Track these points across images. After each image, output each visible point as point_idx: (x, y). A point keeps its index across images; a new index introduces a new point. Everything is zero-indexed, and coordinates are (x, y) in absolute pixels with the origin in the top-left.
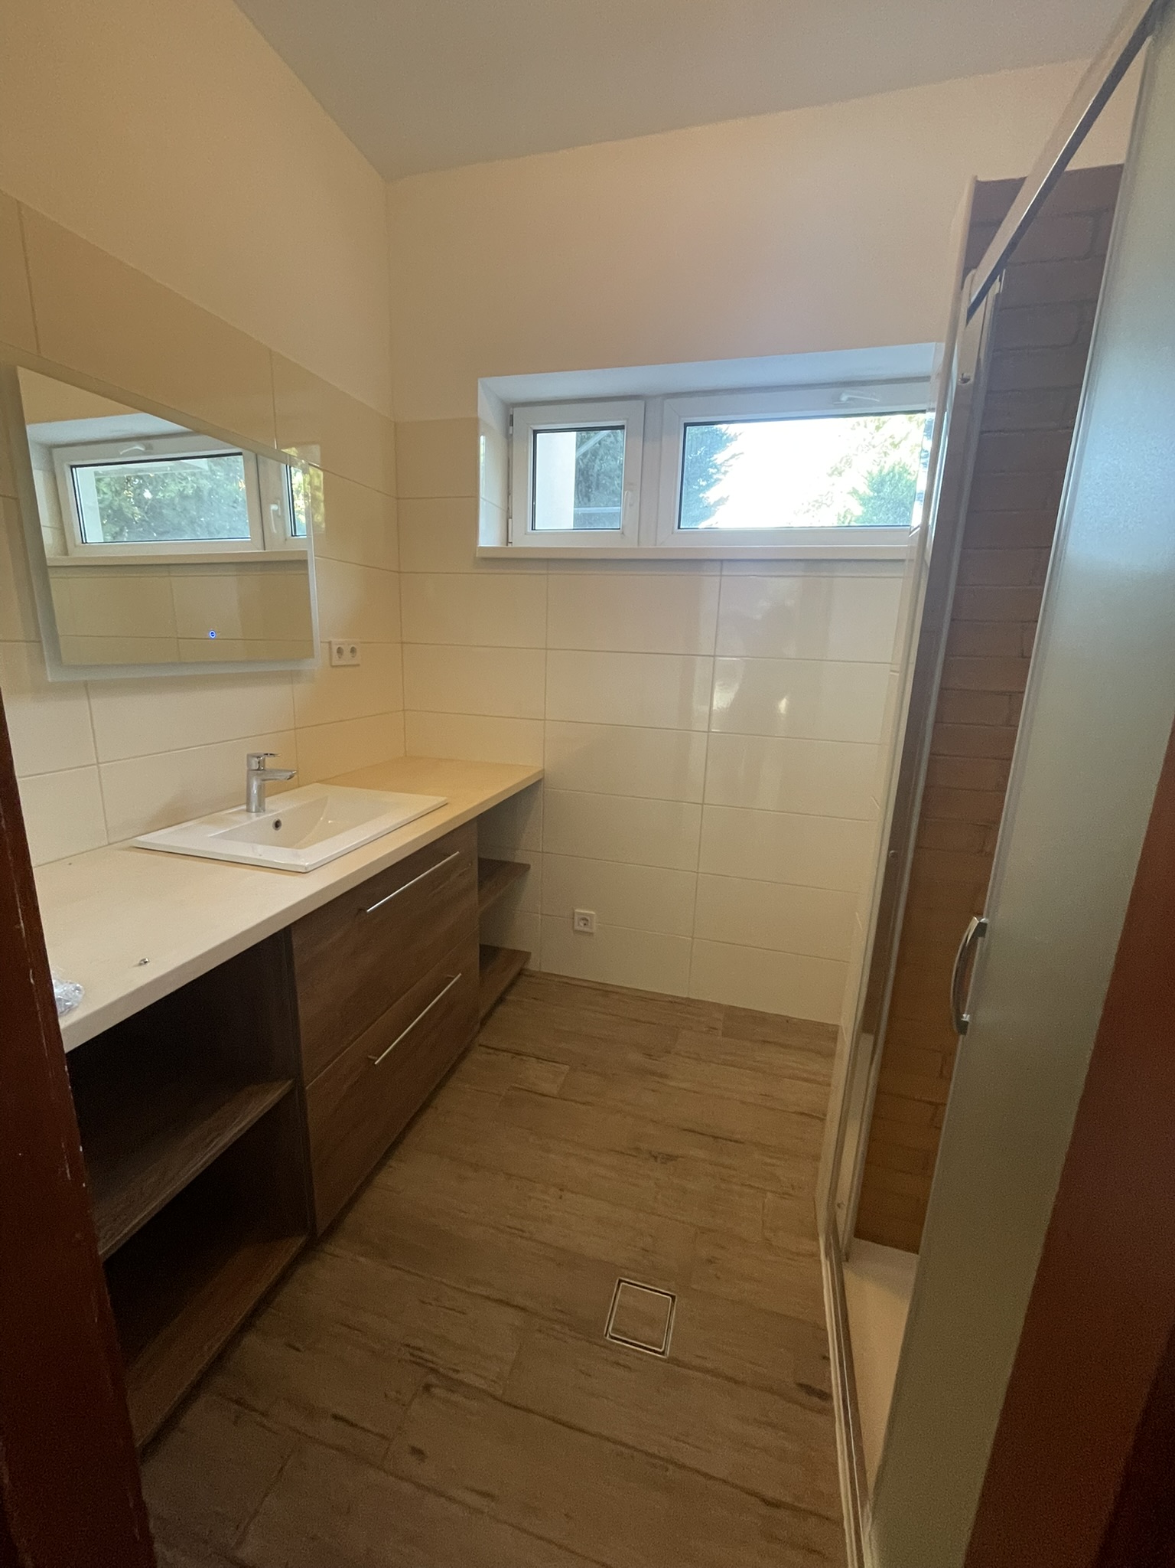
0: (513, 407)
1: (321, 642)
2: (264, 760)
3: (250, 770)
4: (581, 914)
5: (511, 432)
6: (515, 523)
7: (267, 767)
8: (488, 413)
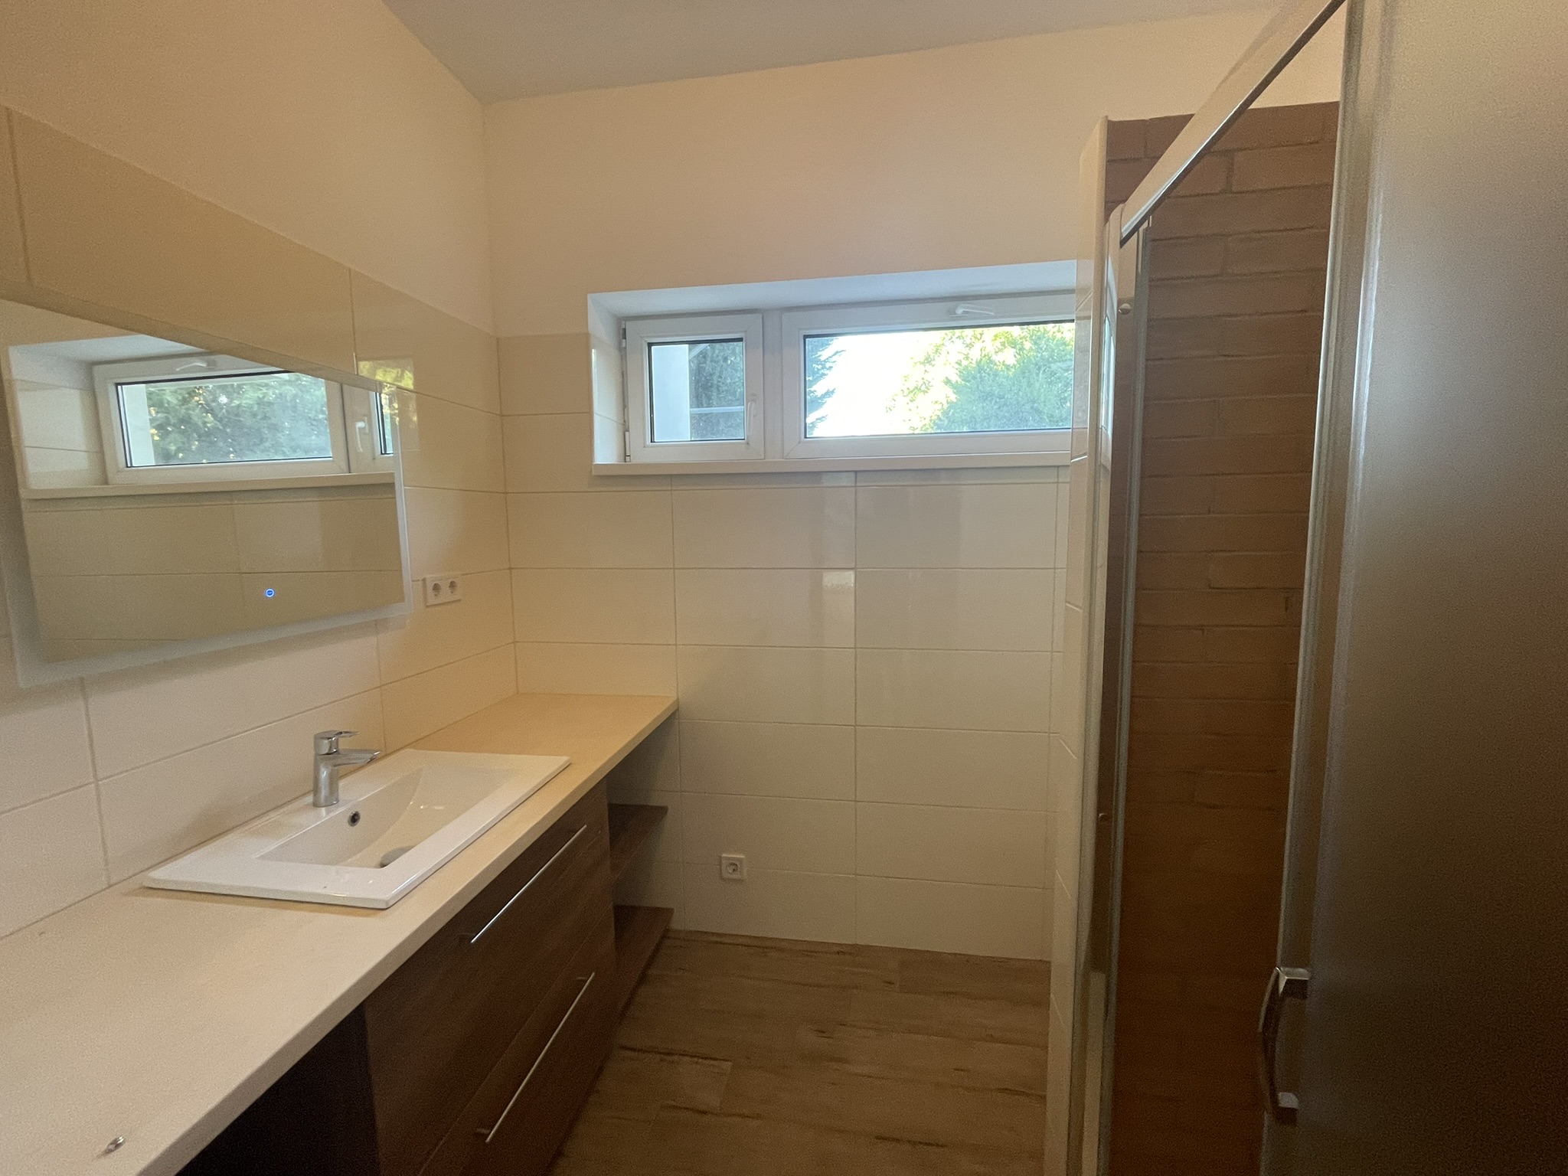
0: (625, 321)
1: (413, 581)
2: (337, 740)
3: (317, 755)
4: (729, 858)
5: (624, 345)
6: (633, 437)
7: (341, 747)
8: (599, 327)
